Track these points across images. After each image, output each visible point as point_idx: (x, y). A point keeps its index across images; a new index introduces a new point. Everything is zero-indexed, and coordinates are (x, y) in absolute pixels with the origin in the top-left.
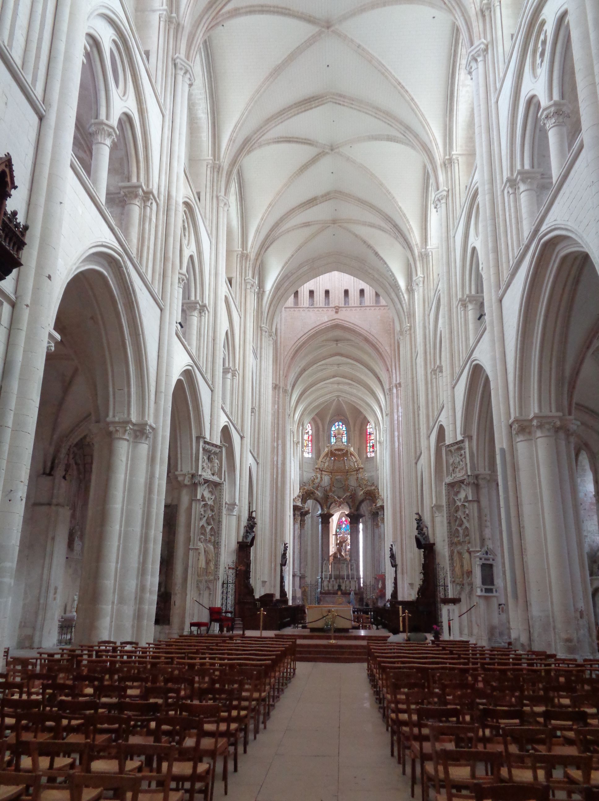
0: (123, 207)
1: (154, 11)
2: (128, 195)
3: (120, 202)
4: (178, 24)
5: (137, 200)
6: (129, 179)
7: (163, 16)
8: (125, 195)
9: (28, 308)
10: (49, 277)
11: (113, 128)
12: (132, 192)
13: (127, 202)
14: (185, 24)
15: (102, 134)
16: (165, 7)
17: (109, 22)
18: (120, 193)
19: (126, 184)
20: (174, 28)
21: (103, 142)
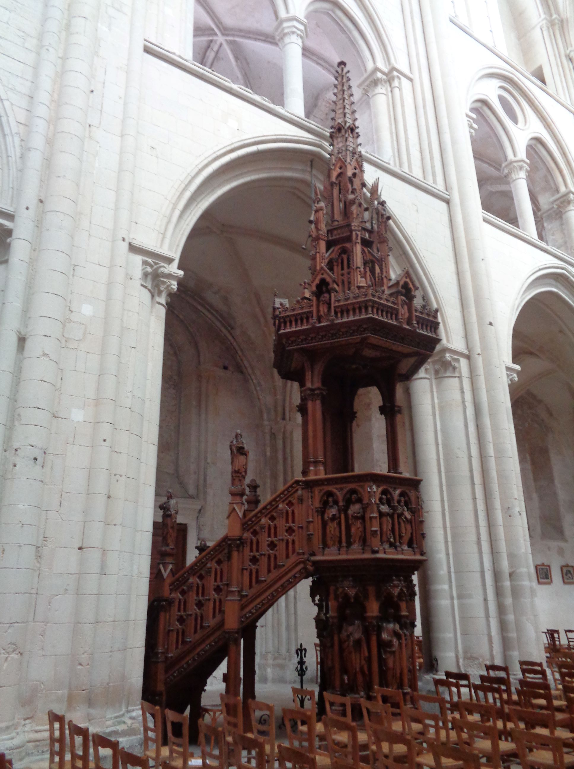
0: (561, 218)
1: (533, 28)
2: (562, 205)
3: (557, 214)
4: (562, 21)
5: (571, 205)
6: (557, 190)
7: (545, 26)
8: (559, 207)
9: (480, 356)
10: (491, 324)
11: (523, 161)
12: (564, 201)
13: (563, 211)
14: (568, 16)
15: (514, 171)
16: (543, 16)
17: (490, 77)
18: (553, 207)
19: (557, 196)
20: (559, 27)
21: (517, 177)
